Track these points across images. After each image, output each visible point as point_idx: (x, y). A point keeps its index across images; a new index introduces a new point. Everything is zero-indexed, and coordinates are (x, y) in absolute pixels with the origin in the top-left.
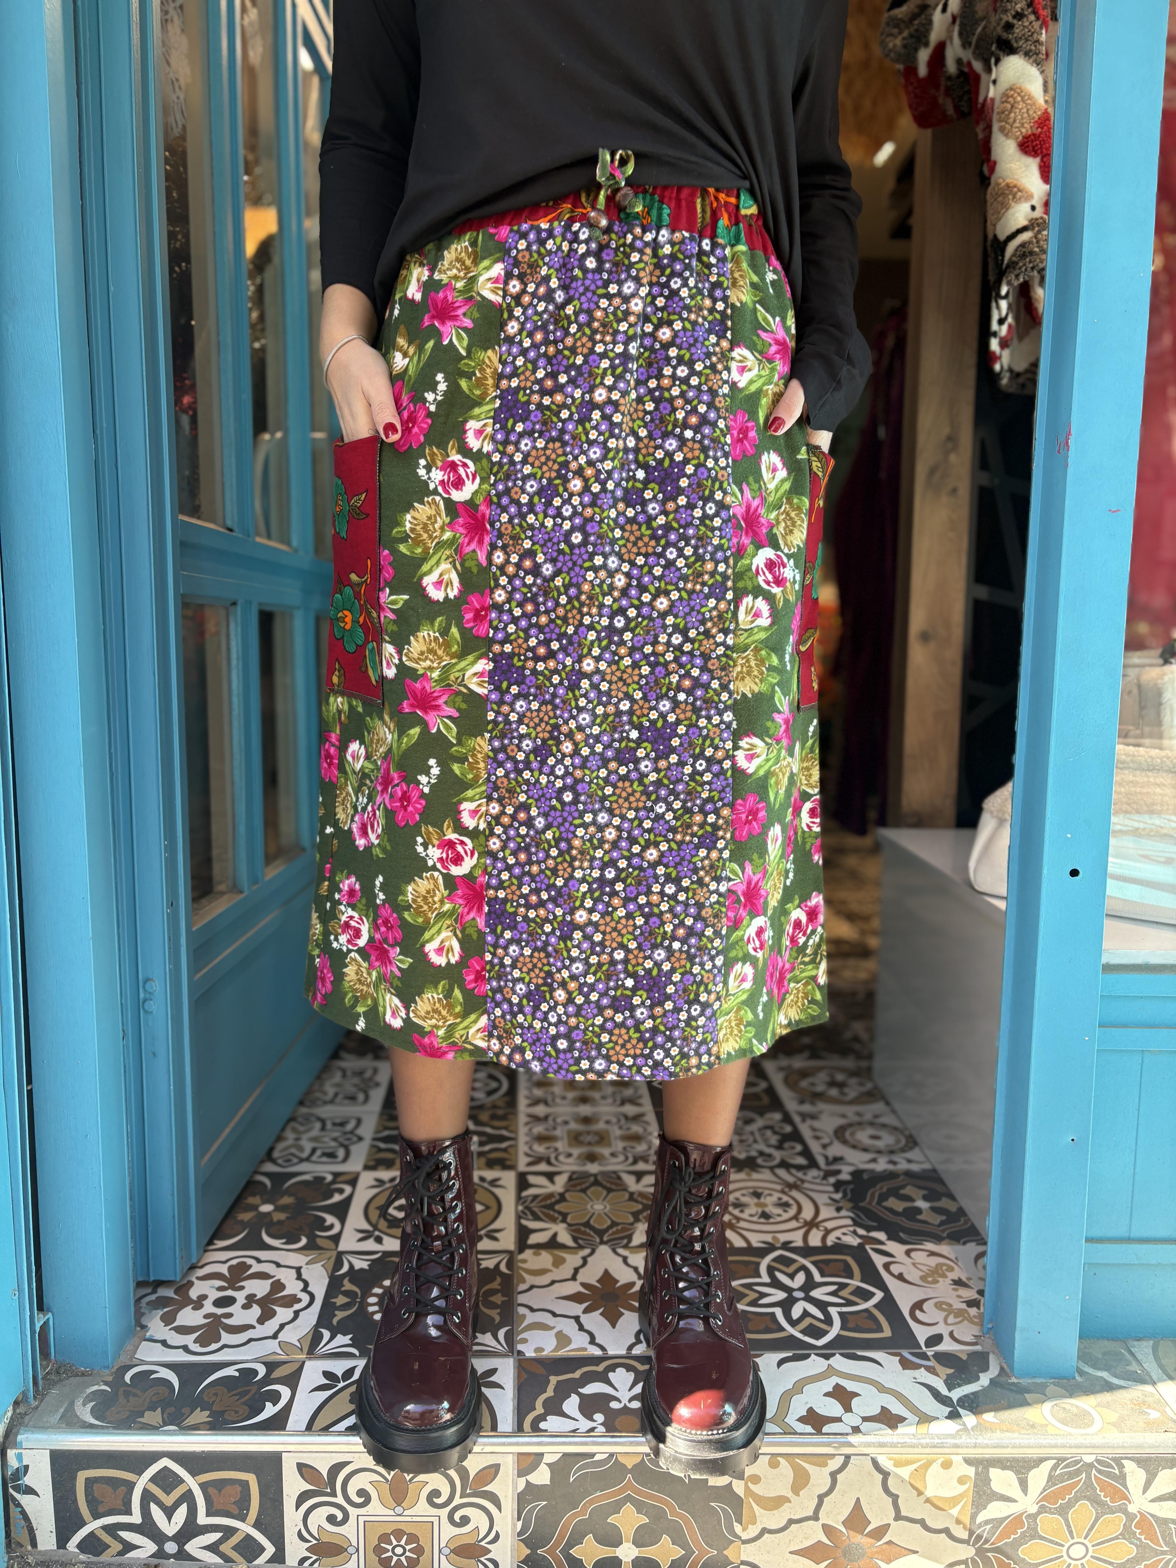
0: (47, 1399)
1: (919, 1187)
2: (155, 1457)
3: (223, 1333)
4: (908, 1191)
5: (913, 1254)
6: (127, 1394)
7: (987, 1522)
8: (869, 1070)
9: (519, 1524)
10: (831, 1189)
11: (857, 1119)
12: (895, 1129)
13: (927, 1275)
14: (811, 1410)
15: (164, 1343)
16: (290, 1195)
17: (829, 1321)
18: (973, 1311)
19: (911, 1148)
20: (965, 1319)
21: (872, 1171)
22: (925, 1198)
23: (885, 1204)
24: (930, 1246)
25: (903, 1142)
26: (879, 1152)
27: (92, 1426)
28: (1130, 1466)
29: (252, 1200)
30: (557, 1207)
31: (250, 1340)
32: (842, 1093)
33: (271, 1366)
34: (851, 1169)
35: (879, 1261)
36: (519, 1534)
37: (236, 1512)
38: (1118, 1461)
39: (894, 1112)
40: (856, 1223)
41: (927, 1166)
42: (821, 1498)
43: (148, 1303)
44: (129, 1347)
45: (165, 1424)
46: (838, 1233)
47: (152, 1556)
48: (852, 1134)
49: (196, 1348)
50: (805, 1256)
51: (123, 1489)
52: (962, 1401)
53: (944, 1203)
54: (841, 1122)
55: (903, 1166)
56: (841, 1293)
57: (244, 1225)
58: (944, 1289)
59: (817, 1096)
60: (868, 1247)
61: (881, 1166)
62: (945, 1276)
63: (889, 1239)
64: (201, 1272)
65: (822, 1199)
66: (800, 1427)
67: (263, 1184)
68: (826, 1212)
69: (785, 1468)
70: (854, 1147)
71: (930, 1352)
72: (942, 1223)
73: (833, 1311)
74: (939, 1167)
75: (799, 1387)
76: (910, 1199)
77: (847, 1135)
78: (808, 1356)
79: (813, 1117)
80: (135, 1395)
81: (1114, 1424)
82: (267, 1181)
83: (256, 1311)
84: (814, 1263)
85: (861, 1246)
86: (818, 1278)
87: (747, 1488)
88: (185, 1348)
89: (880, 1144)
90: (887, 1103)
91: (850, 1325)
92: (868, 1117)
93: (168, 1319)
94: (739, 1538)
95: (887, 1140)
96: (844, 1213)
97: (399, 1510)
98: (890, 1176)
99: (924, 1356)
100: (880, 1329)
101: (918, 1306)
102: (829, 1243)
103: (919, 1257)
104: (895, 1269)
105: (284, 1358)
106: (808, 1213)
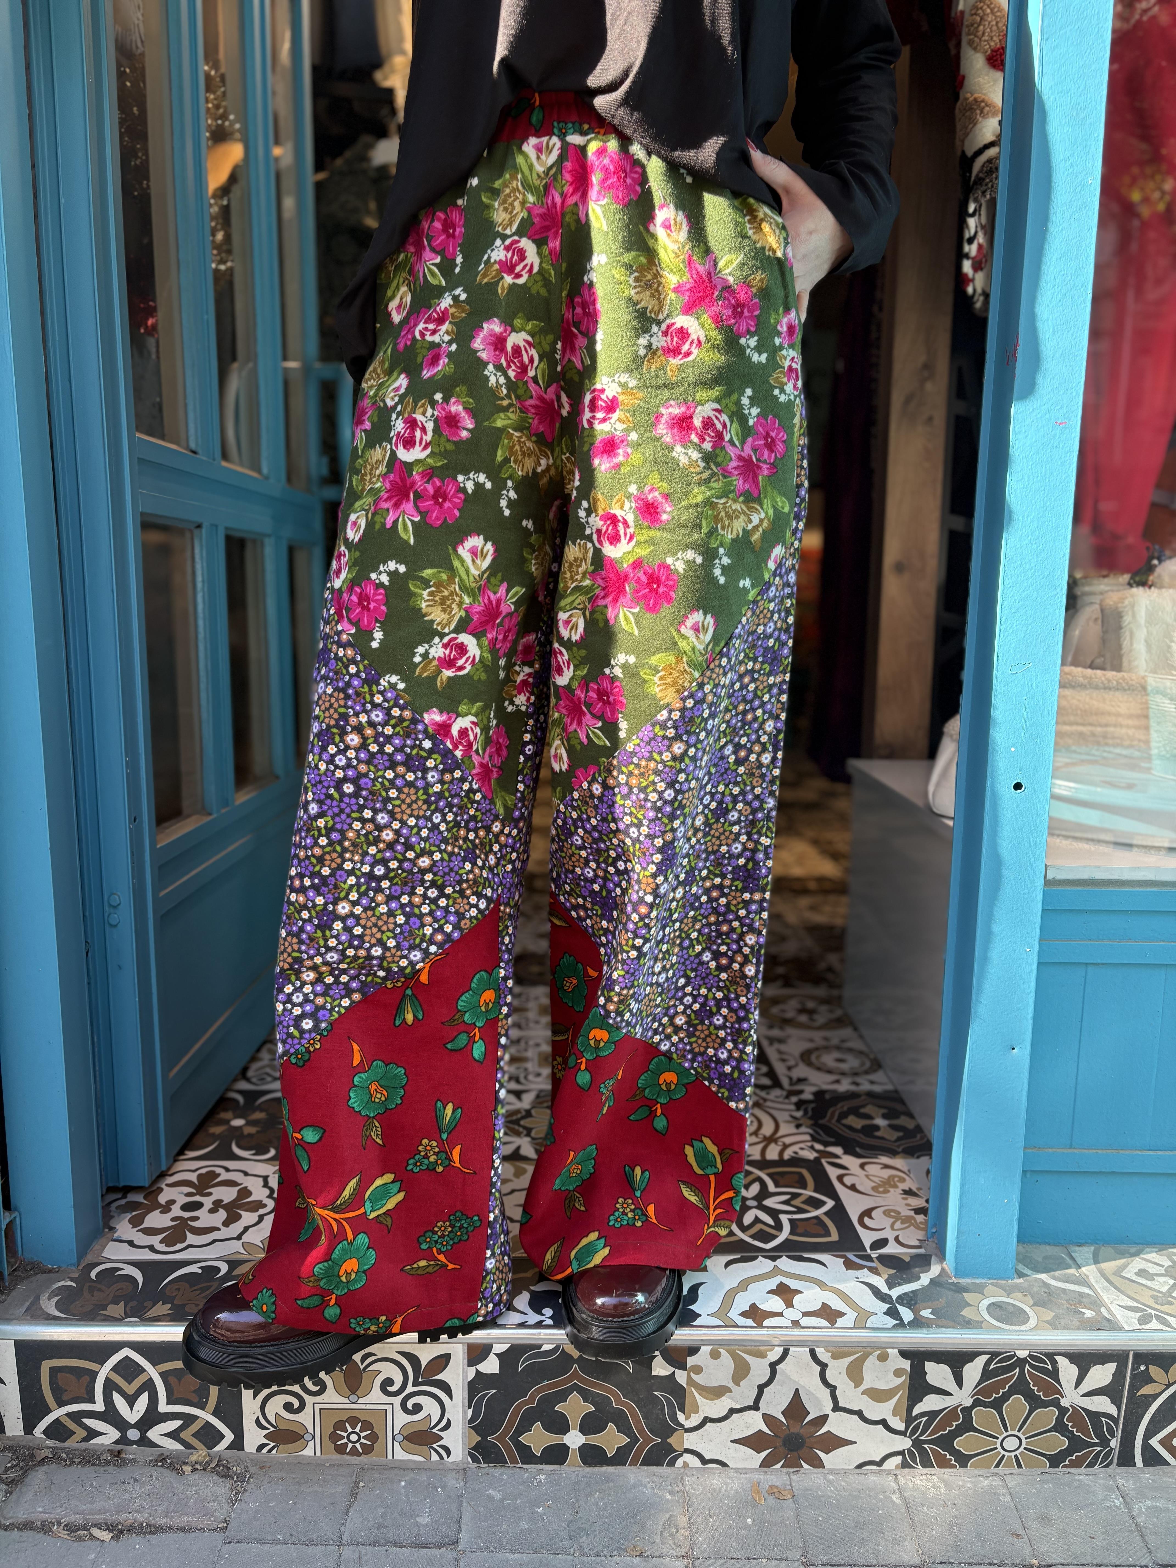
0: (14, 1293)
1: (880, 1107)
2: (116, 1346)
3: (189, 1235)
4: (868, 1110)
5: (867, 1167)
6: (91, 1290)
7: (923, 1414)
8: (840, 998)
9: (470, 1412)
10: (793, 1107)
11: (823, 1043)
12: (861, 1053)
13: (880, 1186)
14: (753, 1307)
15: (131, 1243)
16: (262, 1110)
17: (779, 1226)
18: (920, 1218)
19: (875, 1071)
20: (912, 1224)
21: (834, 1092)
22: (885, 1116)
23: (845, 1121)
24: (884, 1160)
25: (868, 1064)
26: (843, 1074)
27: (56, 1318)
28: (1062, 1362)
29: (224, 1115)
30: (522, 1122)
31: (214, 1241)
32: (812, 1020)
33: (233, 1264)
34: (814, 1089)
35: (833, 1173)
36: (470, 1422)
37: (196, 1400)
38: (1051, 1356)
39: (861, 1037)
40: (814, 1139)
41: (889, 1087)
42: (761, 1388)
43: (117, 1208)
44: (96, 1247)
45: (127, 1316)
46: (795, 1148)
47: (116, 1442)
48: (818, 1057)
49: (162, 1247)
50: (761, 1169)
51: (86, 1378)
52: (901, 1299)
53: (903, 1121)
54: (808, 1045)
55: (865, 1087)
56: (793, 1203)
57: (214, 1137)
58: (894, 1199)
59: (786, 1022)
60: (823, 1161)
61: (845, 1086)
62: (896, 1187)
63: (846, 1152)
64: (170, 1180)
65: (782, 1117)
66: (742, 1321)
67: (236, 1101)
68: (785, 1129)
69: (727, 1362)
70: (819, 1069)
71: (874, 1255)
72: (899, 1139)
73: (784, 1218)
74: (900, 1088)
75: (744, 1285)
76: (869, 1117)
77: (813, 1058)
78: (755, 1258)
79: (781, 1041)
80: (100, 1290)
81: (1048, 1322)
82: (240, 1099)
83: (222, 1214)
84: (770, 1175)
85: (817, 1161)
86: (771, 1188)
87: (689, 1378)
88: (152, 1248)
89: (844, 1067)
90: (856, 1029)
91: (800, 1230)
92: (835, 1041)
93: (136, 1222)
94: (682, 1426)
95: (852, 1062)
96: (803, 1129)
97: (353, 1398)
98: (853, 1095)
99: (868, 1258)
100: (828, 1234)
101: (868, 1213)
102: (786, 1156)
103: (872, 1169)
104: (848, 1180)
105: (246, 1257)
106: (768, 1129)
